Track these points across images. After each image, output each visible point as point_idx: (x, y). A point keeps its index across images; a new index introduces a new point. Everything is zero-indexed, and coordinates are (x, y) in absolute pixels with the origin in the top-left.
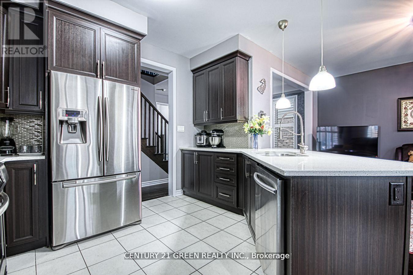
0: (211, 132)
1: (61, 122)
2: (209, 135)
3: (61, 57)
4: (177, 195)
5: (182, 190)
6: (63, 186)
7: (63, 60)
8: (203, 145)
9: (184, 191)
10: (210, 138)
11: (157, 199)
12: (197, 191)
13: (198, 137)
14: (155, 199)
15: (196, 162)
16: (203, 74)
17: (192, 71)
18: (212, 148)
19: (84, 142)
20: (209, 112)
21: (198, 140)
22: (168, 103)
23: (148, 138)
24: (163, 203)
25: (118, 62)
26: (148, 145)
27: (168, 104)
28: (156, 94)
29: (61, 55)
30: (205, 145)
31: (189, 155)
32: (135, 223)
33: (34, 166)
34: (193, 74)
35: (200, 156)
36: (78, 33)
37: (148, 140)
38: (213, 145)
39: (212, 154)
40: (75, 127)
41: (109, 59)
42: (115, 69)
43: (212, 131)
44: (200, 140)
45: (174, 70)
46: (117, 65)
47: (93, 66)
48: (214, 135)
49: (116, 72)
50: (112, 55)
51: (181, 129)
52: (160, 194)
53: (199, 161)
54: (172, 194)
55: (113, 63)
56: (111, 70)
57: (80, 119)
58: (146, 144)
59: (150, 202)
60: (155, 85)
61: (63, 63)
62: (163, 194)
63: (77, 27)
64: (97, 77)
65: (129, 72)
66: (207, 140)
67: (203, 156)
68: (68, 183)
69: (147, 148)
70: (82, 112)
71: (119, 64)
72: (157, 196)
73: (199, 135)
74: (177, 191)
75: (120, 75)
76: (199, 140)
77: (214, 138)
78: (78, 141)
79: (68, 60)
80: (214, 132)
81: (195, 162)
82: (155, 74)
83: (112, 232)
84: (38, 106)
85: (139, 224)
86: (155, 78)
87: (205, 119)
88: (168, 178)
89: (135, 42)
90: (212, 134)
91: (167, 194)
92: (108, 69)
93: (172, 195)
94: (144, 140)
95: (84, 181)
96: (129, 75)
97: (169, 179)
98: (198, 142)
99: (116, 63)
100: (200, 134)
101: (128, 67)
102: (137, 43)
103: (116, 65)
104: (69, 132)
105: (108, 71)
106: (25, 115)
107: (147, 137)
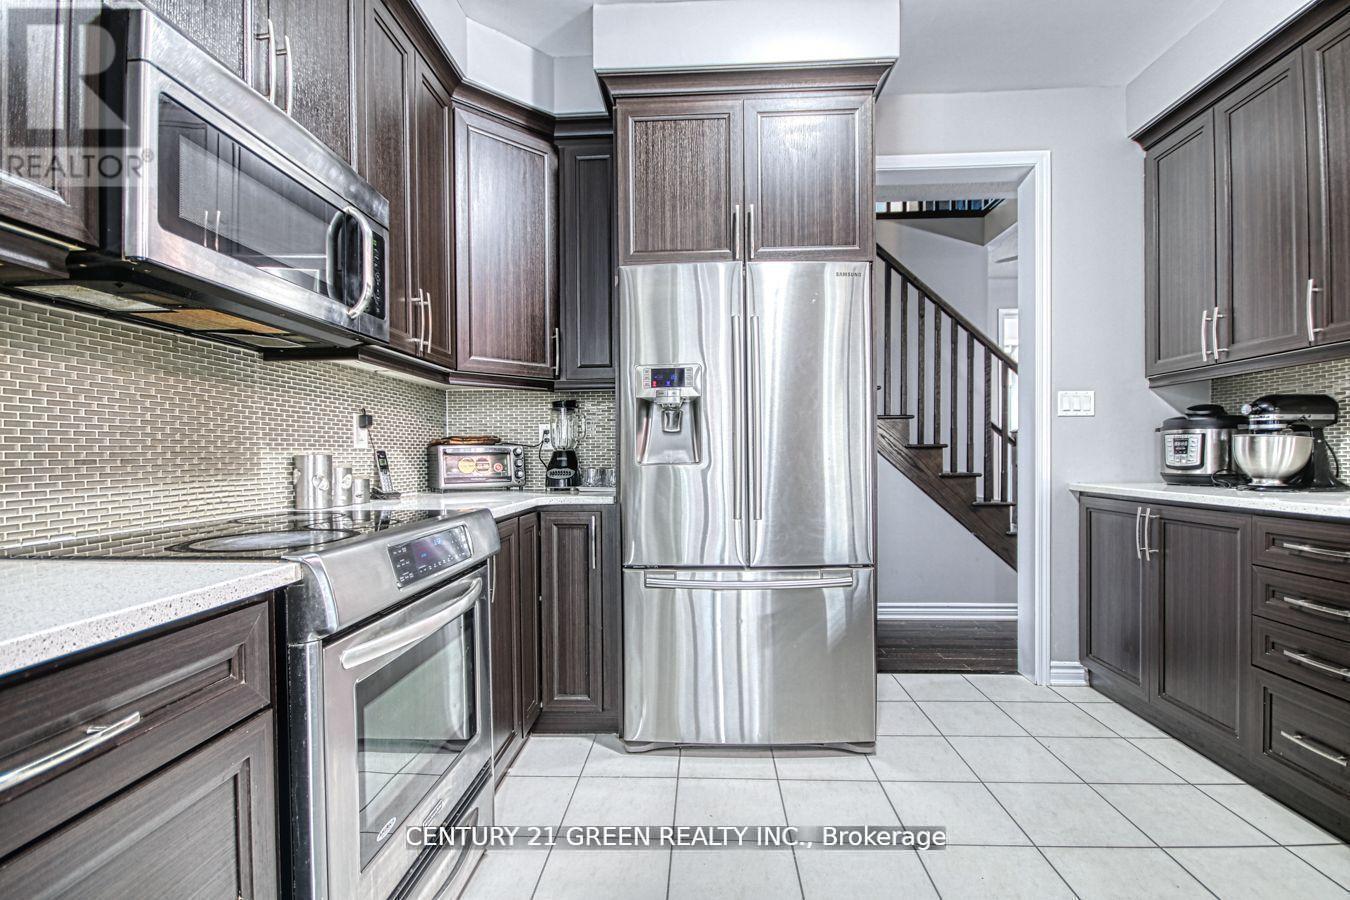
0: (1246, 409)
1: (646, 405)
2: (1232, 423)
3: (647, 224)
4: (1053, 682)
5: (1077, 664)
6: (645, 583)
7: (650, 232)
8: (1198, 472)
9: (1089, 672)
10: (1240, 442)
11: (966, 676)
12: (1155, 687)
13: (1169, 439)
14: (958, 677)
15: (1145, 551)
16: (1198, 132)
17: (1140, 138)
18: (1254, 489)
19: (697, 460)
20: (1232, 310)
21: (1170, 450)
22: (1016, 307)
23: (946, 446)
24: (985, 699)
25: (798, 192)
26: (947, 469)
27: (1016, 311)
28: (991, 278)
29: (647, 216)
30: (1209, 476)
31: (1114, 517)
32: (852, 748)
33: (591, 520)
34: (1147, 149)
35: (1170, 528)
36: (686, 141)
37: (946, 452)
38: (1261, 477)
39: (1239, 521)
40: (678, 416)
41: (770, 193)
42: (787, 219)
43: (1253, 405)
44: (1182, 449)
45: (1041, 161)
46: (795, 201)
47: (723, 227)
48: (1265, 422)
49: (792, 229)
50: (778, 176)
51: (1080, 402)
52: (981, 662)
53: (1163, 545)
54: (1033, 672)
55: (782, 200)
56: (774, 226)
57: (687, 392)
58: (940, 467)
59: (932, 683)
60: (989, 247)
61: (650, 239)
62: (996, 664)
63: (683, 123)
64: (734, 258)
65: (835, 215)
66: (1225, 449)
67: (1186, 529)
68: (657, 576)
69: (945, 481)
70: (690, 369)
71: (801, 197)
72: (970, 664)
73: (1178, 428)
74: (1054, 663)
75: (803, 236)
76: (1177, 452)
77: (1262, 439)
78: (683, 455)
79: (663, 226)
80: (1264, 411)
81: (1143, 552)
82: (986, 202)
83: (775, 753)
84: (611, 366)
85: (865, 754)
86: (986, 217)
87: (1209, 347)
88: (1016, 602)
89: (853, 102)
90: (1253, 418)
91: (1012, 668)
92: (766, 224)
93: (1029, 677)
94: (933, 452)
95: (693, 575)
96: (834, 228)
97: (1018, 605)
98: (1172, 459)
99: (791, 199)
100: (1184, 424)
101: (831, 199)
102: (862, 103)
103: (792, 205)
104: (664, 432)
105: (765, 230)
106: (588, 393)
107: (945, 438)
